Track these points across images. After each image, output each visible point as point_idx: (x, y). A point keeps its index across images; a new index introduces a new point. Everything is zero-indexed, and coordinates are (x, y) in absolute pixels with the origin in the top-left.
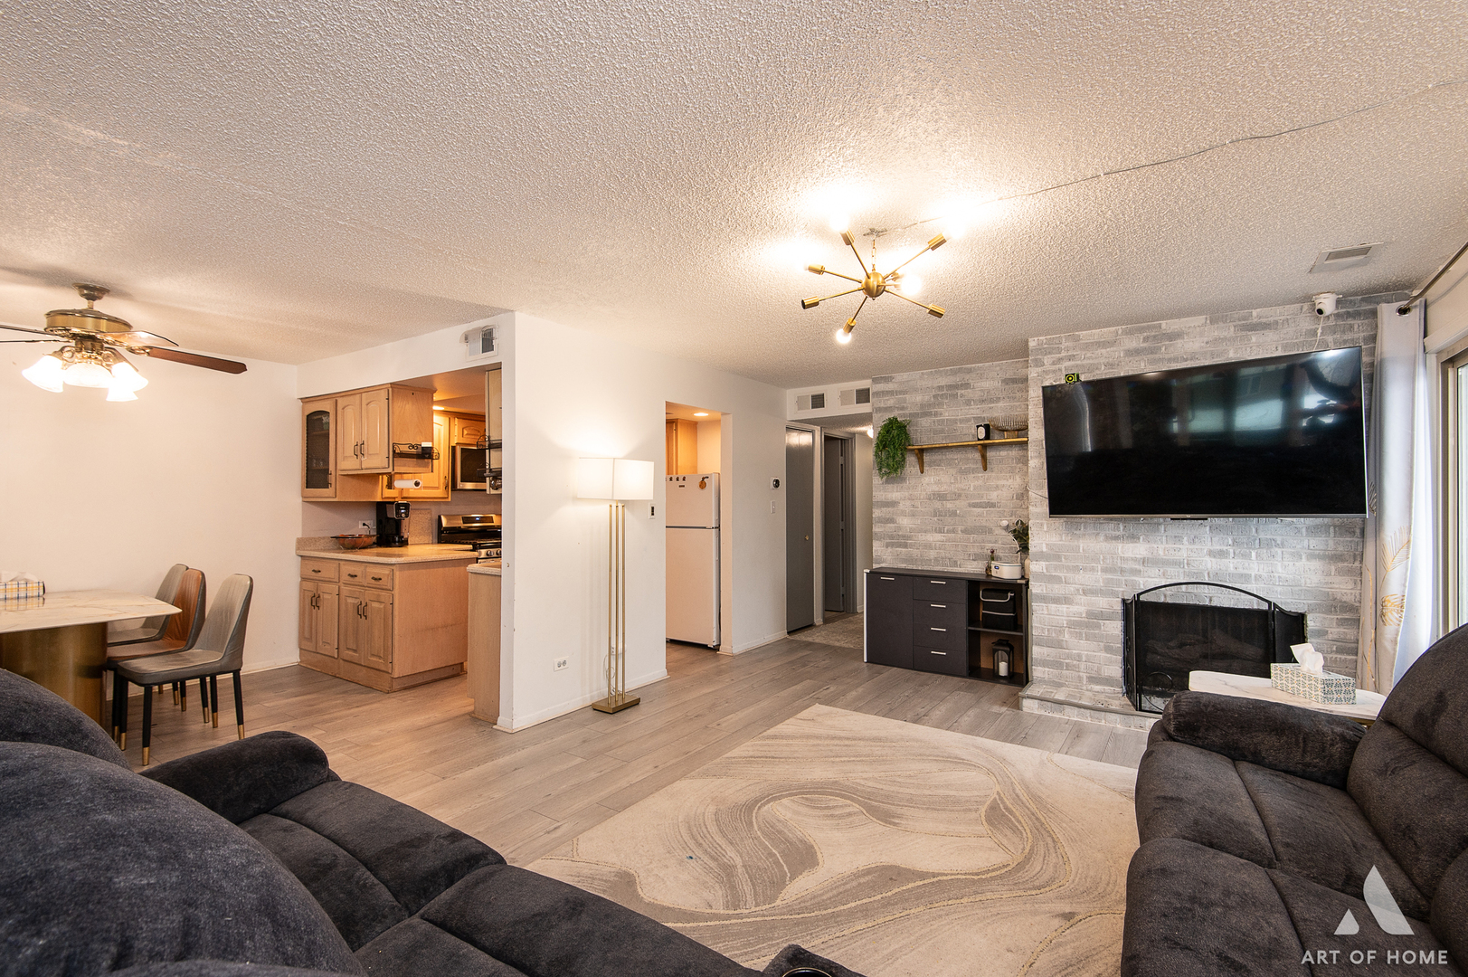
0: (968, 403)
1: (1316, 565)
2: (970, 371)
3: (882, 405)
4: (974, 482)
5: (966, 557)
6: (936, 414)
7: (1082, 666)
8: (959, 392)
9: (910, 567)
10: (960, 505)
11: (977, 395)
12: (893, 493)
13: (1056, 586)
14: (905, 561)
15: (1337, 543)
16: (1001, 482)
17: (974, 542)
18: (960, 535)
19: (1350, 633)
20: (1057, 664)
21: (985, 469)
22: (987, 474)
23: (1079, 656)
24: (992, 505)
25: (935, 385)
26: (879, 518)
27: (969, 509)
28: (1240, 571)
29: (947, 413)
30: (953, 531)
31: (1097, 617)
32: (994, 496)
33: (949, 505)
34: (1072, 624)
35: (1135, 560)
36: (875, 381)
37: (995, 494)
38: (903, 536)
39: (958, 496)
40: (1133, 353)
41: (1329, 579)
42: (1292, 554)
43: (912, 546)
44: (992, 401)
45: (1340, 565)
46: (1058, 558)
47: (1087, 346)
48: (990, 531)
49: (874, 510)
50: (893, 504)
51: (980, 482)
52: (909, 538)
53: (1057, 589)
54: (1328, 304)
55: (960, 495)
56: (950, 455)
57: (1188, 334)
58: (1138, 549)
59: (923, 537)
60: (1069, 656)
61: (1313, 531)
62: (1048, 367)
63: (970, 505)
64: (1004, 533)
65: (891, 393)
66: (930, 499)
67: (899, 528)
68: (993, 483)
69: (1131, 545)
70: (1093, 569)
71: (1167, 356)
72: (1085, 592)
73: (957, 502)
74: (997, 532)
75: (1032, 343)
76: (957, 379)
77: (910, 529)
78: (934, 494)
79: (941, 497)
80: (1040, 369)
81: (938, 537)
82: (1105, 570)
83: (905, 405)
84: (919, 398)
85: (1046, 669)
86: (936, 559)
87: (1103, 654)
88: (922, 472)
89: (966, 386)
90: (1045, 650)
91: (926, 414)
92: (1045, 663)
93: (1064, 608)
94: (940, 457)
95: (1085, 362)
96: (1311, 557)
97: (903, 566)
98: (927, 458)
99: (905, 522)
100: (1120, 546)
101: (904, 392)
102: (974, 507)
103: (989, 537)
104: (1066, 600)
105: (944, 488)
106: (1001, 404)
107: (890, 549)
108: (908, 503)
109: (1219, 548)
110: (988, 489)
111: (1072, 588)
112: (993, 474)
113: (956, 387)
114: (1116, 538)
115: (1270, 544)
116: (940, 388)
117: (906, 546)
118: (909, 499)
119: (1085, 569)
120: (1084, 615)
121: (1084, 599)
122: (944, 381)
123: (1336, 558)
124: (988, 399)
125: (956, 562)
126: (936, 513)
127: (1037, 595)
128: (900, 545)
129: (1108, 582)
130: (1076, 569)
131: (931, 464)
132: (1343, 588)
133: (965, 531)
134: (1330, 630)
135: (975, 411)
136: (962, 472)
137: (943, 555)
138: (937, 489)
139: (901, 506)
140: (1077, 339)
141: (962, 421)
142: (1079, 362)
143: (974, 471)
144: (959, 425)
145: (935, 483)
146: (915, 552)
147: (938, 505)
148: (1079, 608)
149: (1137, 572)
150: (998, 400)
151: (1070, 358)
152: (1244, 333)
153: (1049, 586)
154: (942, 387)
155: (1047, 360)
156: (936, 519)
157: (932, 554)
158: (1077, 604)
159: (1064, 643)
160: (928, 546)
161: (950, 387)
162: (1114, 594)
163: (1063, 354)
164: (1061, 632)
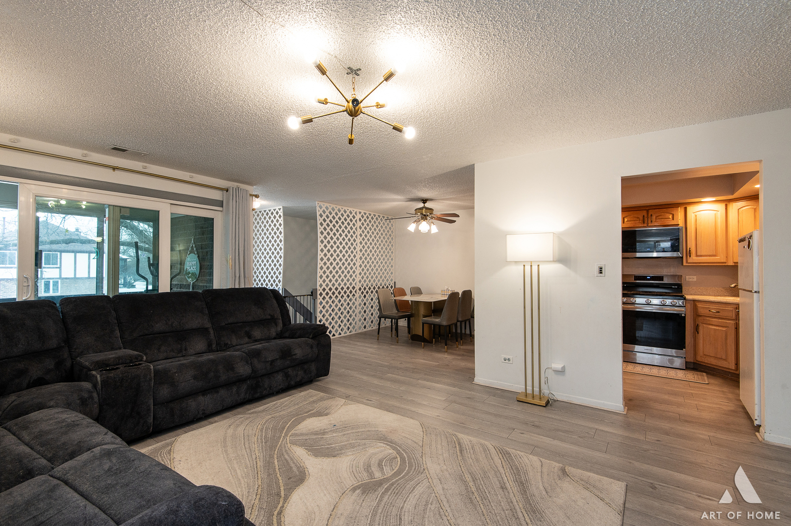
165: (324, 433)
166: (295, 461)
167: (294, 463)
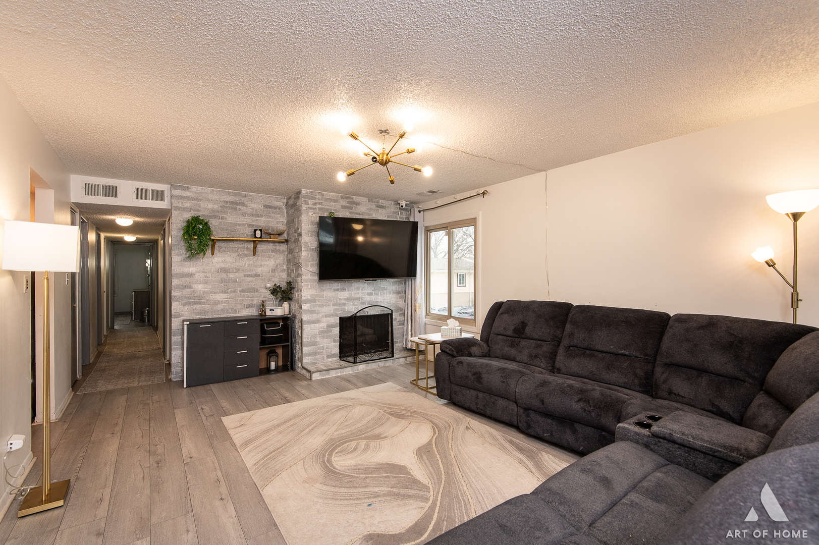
0: (244, 214)
1: (394, 296)
2: (245, 196)
3: (180, 205)
4: (247, 262)
5: (243, 307)
6: (222, 218)
7: (325, 351)
8: (238, 207)
9: (203, 317)
10: (240, 275)
11: (249, 211)
12: (192, 267)
13: (314, 315)
14: (200, 313)
15: (399, 288)
16: (263, 263)
17: (247, 297)
18: (239, 294)
19: (402, 318)
20: (313, 354)
21: (254, 254)
22: (255, 258)
23: (323, 347)
24: (259, 276)
25: (222, 200)
26: (177, 285)
27: (244, 278)
28: (376, 300)
29: (231, 218)
30: (235, 292)
31: (330, 326)
32: (259, 270)
33: (231, 276)
34: (321, 332)
35: (344, 299)
36: (173, 187)
37: (260, 269)
38: (199, 297)
39: (238, 270)
40: (344, 207)
41: (397, 300)
42: (389, 292)
43: (204, 303)
44: (257, 216)
45: (400, 295)
46: (314, 301)
47: (327, 200)
48: (257, 290)
49: (173, 280)
50: (191, 275)
51: (251, 262)
52: (203, 298)
53: (315, 317)
54: (403, 203)
55: (239, 270)
56: (232, 245)
57: (362, 204)
58: (344, 295)
59: (213, 297)
60: (319, 348)
61: (394, 283)
62: (310, 205)
63: (245, 276)
64: (265, 291)
65: (189, 198)
66: (218, 272)
67: (194, 292)
68: (259, 263)
69: (343, 292)
70: (329, 305)
71: (355, 212)
72: (326, 316)
73: (237, 274)
74: (261, 291)
75: (303, 192)
76: (237, 199)
77: (204, 292)
78: (221, 269)
79: (225, 271)
80: (307, 206)
81: (224, 296)
82: (334, 305)
83: (199, 208)
84: (210, 206)
85: (309, 357)
86: (222, 310)
87: (333, 344)
88: (213, 254)
89: (243, 204)
90: (309, 348)
91: (215, 217)
92: (309, 355)
93: (317, 325)
94: (226, 246)
95: (326, 207)
96: (394, 293)
97: (198, 317)
98: (217, 245)
99: (199, 288)
100: (339, 293)
101: (199, 200)
102: (248, 277)
103: (256, 294)
104: (317, 321)
105: (227, 266)
106: (263, 219)
107: (187, 307)
108: (202, 275)
109: (370, 291)
110: (256, 266)
111: (320, 315)
112: (259, 258)
113: (236, 204)
114: (338, 290)
115: (384, 289)
116: (226, 202)
117: (200, 303)
118: (203, 272)
119: (326, 305)
120: (325, 327)
121: (325, 319)
122: (228, 199)
123: (399, 293)
124: (254, 214)
125: (236, 310)
126: (223, 281)
127: (305, 321)
128: (195, 304)
129: (335, 310)
130: (322, 306)
131: (220, 249)
132: (401, 303)
133: (242, 291)
134: (397, 318)
135: (248, 220)
136: (240, 256)
137: (227, 307)
138: (223, 266)
139: (196, 277)
140: (323, 195)
141: (240, 225)
142: (323, 207)
143: (246, 255)
144: (238, 227)
145: (222, 262)
146: (207, 307)
147: (224, 275)
148: (323, 325)
149: (344, 304)
150: (262, 216)
151: (320, 204)
152: (377, 208)
153: (311, 315)
154: (227, 202)
155: (310, 202)
156: (222, 284)
157: (220, 307)
158: (322, 322)
159: (317, 343)
160: (217, 302)
161: (232, 203)
162: (336, 315)
163: (317, 201)
164: (316, 338)
165: (389, 494)
166: (424, 465)
167: (425, 463)
